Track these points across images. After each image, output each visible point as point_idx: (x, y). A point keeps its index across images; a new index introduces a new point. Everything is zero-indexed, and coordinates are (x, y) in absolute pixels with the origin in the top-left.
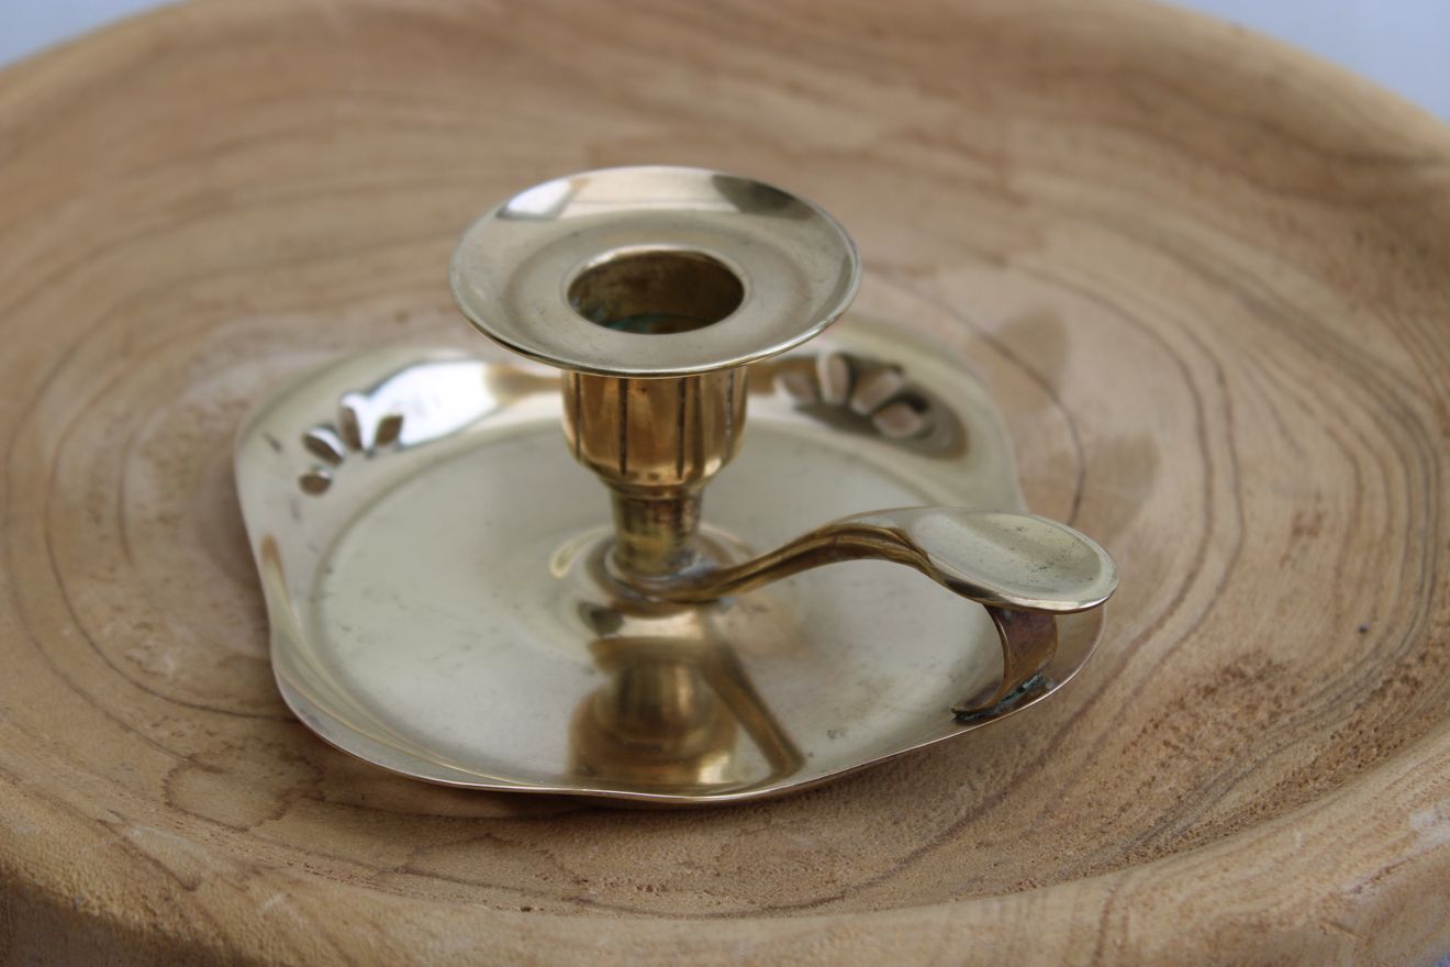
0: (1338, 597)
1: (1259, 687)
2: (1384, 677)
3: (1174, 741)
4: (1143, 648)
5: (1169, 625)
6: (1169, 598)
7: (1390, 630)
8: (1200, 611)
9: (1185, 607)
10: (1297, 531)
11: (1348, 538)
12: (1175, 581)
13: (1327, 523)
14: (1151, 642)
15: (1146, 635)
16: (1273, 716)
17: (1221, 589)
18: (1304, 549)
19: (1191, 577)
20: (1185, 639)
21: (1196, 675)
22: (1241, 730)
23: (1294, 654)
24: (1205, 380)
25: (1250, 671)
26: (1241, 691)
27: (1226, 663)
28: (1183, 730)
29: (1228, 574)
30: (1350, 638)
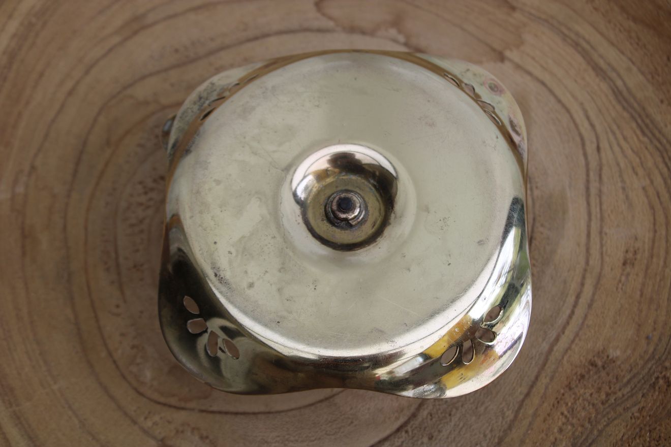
0: (641, 311)
1: (603, 374)
2: (656, 375)
3: (566, 413)
4: (555, 348)
5: (567, 332)
6: (568, 312)
7: (660, 340)
8: (580, 321)
9: (574, 318)
10: (624, 264)
11: (647, 268)
12: (571, 300)
13: (638, 257)
14: (559, 344)
15: (557, 339)
16: (608, 395)
17: (590, 306)
18: (628, 274)
19: (578, 297)
20: (573, 342)
21: (576, 367)
22: (593, 405)
23: (618, 353)
24: (591, 148)
25: (600, 363)
26: (595, 377)
27: (590, 357)
28: (570, 404)
29: (594, 294)
30: (643, 342)
